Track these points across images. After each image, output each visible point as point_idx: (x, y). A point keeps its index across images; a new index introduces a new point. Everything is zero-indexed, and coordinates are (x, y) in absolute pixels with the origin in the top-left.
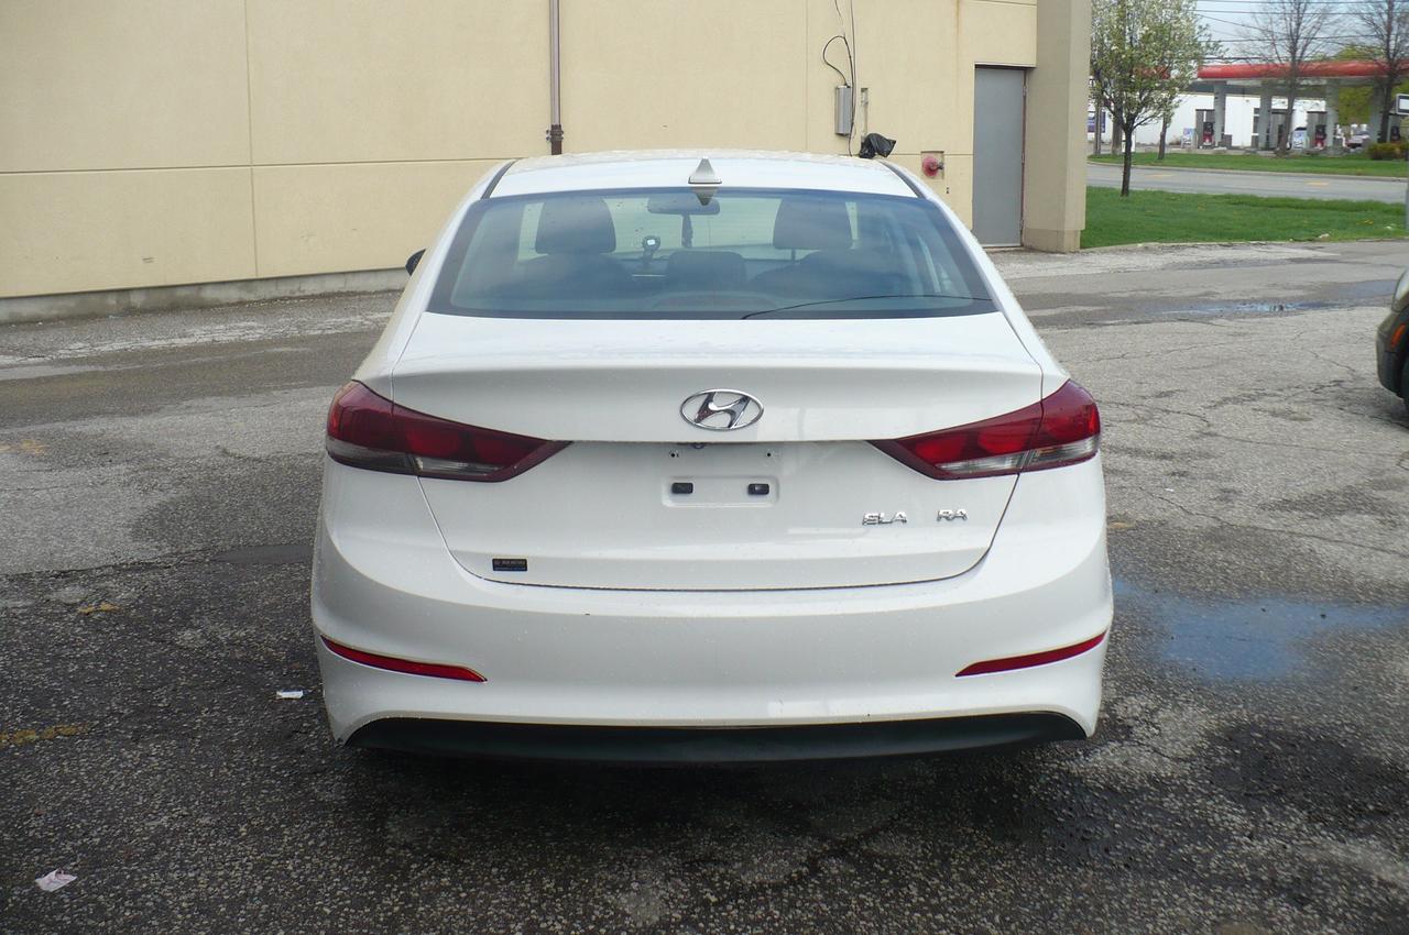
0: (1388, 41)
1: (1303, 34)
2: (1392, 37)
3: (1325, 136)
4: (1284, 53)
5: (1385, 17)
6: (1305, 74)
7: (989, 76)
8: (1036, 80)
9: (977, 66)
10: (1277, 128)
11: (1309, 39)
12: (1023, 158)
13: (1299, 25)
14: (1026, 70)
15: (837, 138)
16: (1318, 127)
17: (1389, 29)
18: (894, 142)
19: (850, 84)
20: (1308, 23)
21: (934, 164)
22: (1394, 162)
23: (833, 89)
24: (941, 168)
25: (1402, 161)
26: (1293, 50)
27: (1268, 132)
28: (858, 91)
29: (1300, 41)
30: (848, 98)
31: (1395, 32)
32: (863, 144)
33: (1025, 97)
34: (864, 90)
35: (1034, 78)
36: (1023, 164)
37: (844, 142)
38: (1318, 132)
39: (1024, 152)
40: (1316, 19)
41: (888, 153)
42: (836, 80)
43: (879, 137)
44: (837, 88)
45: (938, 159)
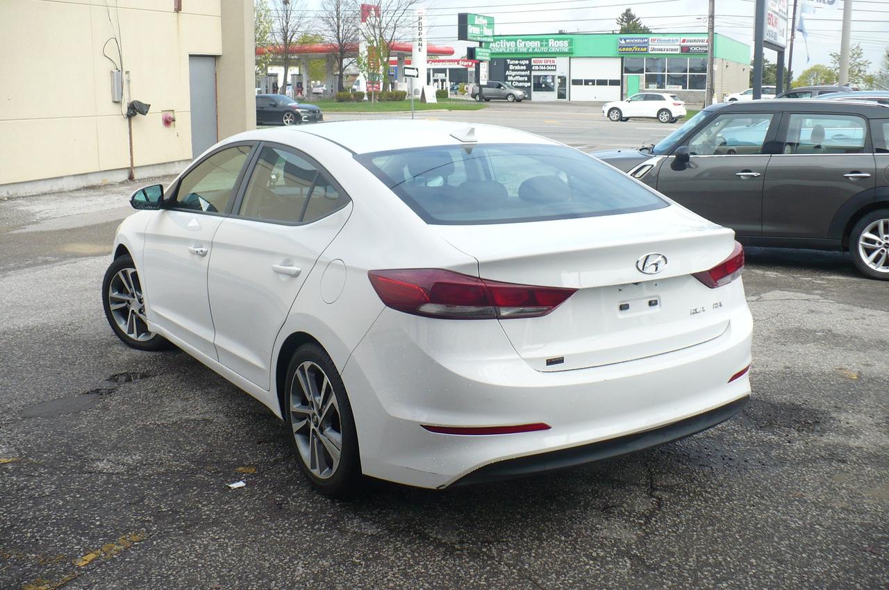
0: (338, 33)
1: (290, 29)
2: (340, 31)
3: (302, 89)
4: (280, 40)
5: (336, 19)
6: (293, 52)
7: (197, 62)
8: (222, 64)
9: (190, 56)
10: (272, 85)
11: (294, 33)
12: (216, 112)
13: (287, 23)
14: (216, 57)
15: (113, 103)
16: (298, 84)
17: (338, 27)
18: (150, 106)
19: (120, 69)
20: (292, 22)
21: (170, 118)
22: (351, 103)
23: (109, 72)
24: (174, 120)
25: (355, 103)
26: (285, 39)
27: (267, 87)
28: (124, 73)
29: (289, 33)
30: (119, 79)
31: (341, 28)
32: (128, 108)
33: (216, 74)
34: (127, 72)
35: (222, 61)
36: (217, 116)
37: (117, 106)
38: (298, 86)
39: (217, 108)
40: (297, 20)
41: (147, 112)
42: (111, 66)
43: (140, 103)
44: (112, 72)
45: (171, 115)
